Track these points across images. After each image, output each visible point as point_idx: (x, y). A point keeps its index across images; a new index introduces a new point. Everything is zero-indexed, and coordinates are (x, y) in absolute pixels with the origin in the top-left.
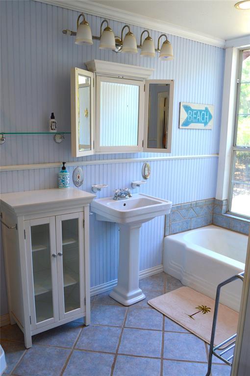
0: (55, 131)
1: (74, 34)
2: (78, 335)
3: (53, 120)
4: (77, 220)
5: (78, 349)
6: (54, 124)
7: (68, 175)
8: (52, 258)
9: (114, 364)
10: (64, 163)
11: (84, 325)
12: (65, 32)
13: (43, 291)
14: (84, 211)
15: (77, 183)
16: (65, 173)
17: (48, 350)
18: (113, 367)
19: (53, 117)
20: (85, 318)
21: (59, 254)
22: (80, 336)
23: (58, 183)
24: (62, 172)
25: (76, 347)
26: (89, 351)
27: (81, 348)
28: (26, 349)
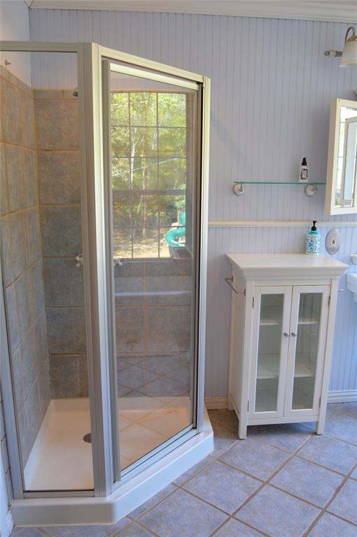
0: (306, 181)
1: (339, 54)
2: (304, 443)
3: (305, 167)
4: (320, 295)
5: (299, 457)
6: (305, 172)
7: (319, 238)
8: (283, 338)
9: (340, 487)
10: (314, 222)
11: (315, 434)
12: (327, 53)
13: (268, 375)
14: (331, 285)
15: (330, 250)
16: (314, 235)
17: (263, 447)
18: (338, 490)
19: (304, 163)
20: (317, 423)
21: (292, 334)
22: (306, 443)
23: (305, 247)
24: (311, 233)
25: (298, 454)
26: (313, 463)
27: (304, 457)
28: (238, 438)
